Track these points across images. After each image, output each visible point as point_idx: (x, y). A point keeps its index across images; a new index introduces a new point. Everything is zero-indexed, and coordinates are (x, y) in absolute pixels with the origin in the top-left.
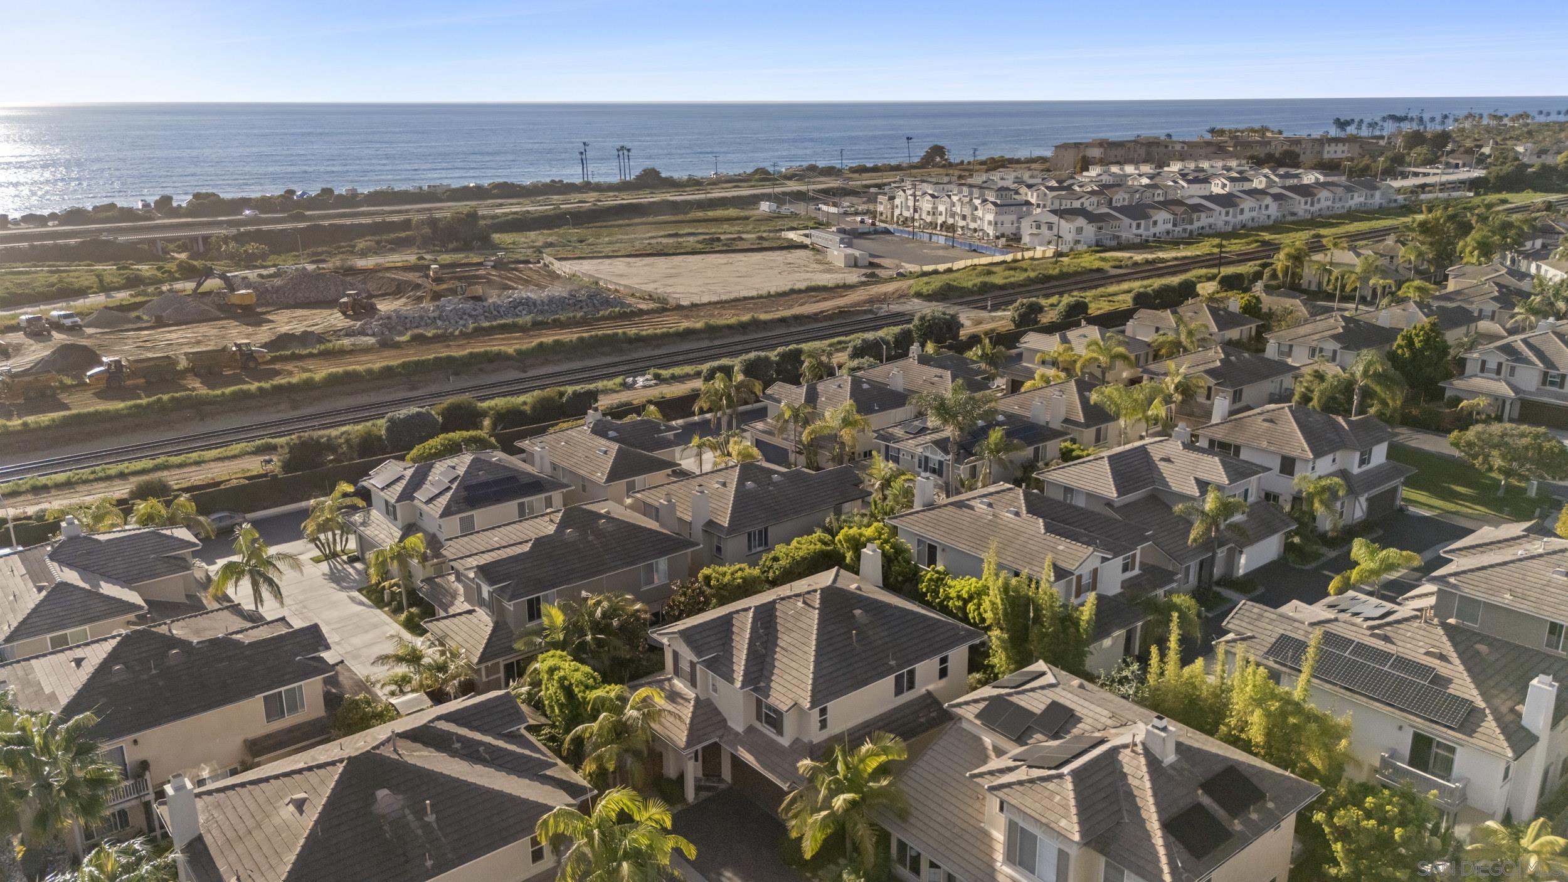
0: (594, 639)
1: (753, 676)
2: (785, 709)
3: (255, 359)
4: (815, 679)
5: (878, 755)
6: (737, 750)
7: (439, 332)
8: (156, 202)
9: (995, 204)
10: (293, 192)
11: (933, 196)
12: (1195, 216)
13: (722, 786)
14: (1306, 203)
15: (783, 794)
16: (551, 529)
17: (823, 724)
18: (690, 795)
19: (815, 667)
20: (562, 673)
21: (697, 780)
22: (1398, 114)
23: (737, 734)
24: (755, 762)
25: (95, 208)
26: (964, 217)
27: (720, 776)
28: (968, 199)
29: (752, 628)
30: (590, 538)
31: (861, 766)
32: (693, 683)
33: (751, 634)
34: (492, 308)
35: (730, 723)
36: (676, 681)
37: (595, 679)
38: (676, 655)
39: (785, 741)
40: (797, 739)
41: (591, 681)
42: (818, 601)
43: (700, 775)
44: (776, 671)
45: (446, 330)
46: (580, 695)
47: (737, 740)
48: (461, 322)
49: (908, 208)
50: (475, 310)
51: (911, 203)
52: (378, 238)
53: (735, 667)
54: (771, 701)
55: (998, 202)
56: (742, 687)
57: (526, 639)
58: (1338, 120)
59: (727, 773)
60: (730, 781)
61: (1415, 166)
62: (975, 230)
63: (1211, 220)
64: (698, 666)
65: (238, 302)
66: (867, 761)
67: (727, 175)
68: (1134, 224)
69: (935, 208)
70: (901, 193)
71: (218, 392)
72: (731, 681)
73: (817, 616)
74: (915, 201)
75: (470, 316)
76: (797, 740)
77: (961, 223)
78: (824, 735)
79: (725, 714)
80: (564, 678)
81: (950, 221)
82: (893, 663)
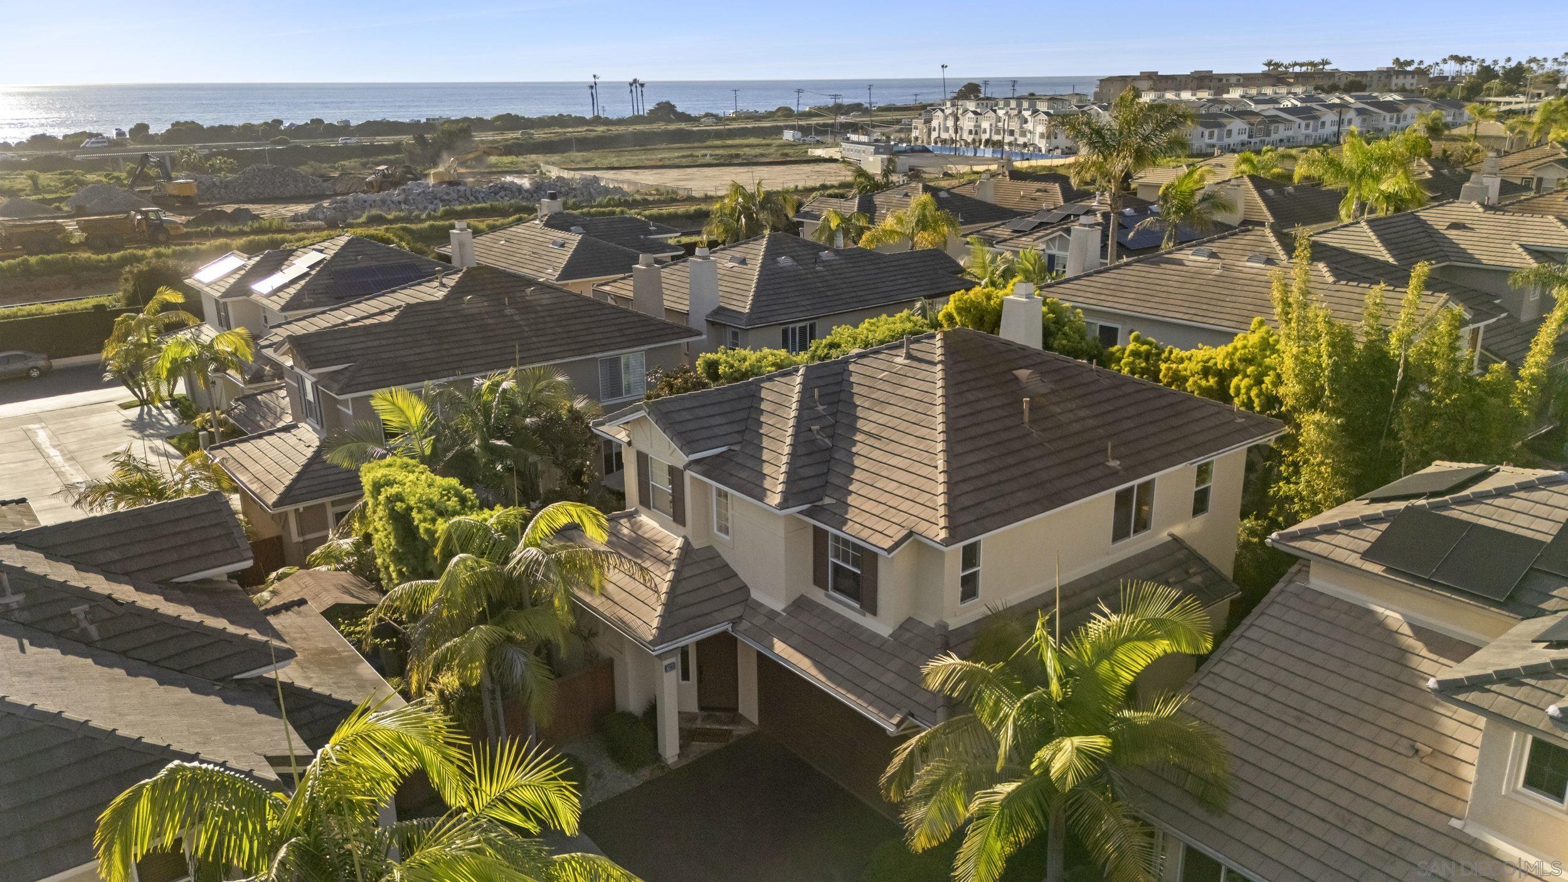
0: (486, 447)
1: (805, 485)
2: (887, 543)
3: (166, 231)
4: (951, 485)
5: (1150, 639)
6: (771, 647)
7: (402, 214)
8: (131, 131)
9: (1047, 114)
10: (280, 122)
11: (975, 113)
12: (1272, 127)
13: (740, 730)
14: (1391, 119)
15: (888, 744)
16: (440, 294)
17: (969, 586)
18: (670, 747)
19: (948, 462)
20: (395, 490)
21: (684, 717)
22: (1461, 56)
23: (772, 615)
24: (814, 671)
25: (65, 137)
26: (1012, 133)
27: (735, 709)
28: (1016, 112)
29: (801, 402)
30: (508, 311)
31: (1105, 666)
32: (679, 517)
33: (800, 409)
34: (468, 192)
35: (755, 595)
36: (644, 519)
37: (463, 500)
38: (643, 460)
39: (882, 626)
40: (910, 620)
41: (453, 503)
42: (939, 351)
43: (693, 707)
44: (857, 475)
45: (411, 212)
46: (423, 527)
47: (773, 625)
48: (431, 206)
49: (947, 130)
50: (448, 194)
51: (950, 123)
52: (365, 160)
53: (767, 469)
54: (851, 530)
55: (1052, 112)
56: (782, 506)
57: (353, 446)
58: (1398, 60)
59: (749, 703)
60: (755, 720)
61: (1497, 96)
62: (1025, 145)
63: (1290, 133)
64: (688, 474)
65: (175, 192)
66: (1120, 655)
67: (748, 112)
68: (1207, 133)
69: (978, 126)
70: (939, 113)
71: (104, 257)
72: (760, 494)
73: (940, 375)
74: (957, 119)
75: (442, 201)
76: (908, 625)
77: (1008, 139)
78: (975, 610)
79: (745, 576)
80: (399, 498)
81: (996, 138)
82: (1114, 464)
